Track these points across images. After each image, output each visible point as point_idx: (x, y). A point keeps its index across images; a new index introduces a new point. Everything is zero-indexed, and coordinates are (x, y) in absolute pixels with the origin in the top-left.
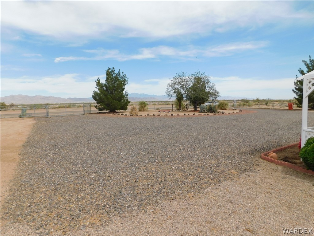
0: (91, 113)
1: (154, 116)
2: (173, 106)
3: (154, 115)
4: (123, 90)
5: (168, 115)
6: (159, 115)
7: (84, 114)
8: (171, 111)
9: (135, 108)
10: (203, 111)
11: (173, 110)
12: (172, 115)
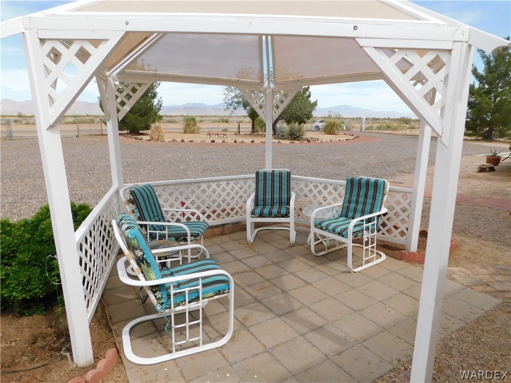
0: (102, 135)
1: (183, 143)
2: (239, 126)
3: (183, 141)
4: (155, 96)
5: (207, 142)
6: (191, 141)
7: (77, 136)
8: (236, 134)
9: (158, 128)
10: (280, 136)
11: (239, 133)
12: (213, 141)
